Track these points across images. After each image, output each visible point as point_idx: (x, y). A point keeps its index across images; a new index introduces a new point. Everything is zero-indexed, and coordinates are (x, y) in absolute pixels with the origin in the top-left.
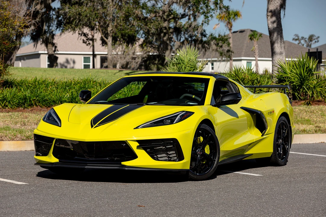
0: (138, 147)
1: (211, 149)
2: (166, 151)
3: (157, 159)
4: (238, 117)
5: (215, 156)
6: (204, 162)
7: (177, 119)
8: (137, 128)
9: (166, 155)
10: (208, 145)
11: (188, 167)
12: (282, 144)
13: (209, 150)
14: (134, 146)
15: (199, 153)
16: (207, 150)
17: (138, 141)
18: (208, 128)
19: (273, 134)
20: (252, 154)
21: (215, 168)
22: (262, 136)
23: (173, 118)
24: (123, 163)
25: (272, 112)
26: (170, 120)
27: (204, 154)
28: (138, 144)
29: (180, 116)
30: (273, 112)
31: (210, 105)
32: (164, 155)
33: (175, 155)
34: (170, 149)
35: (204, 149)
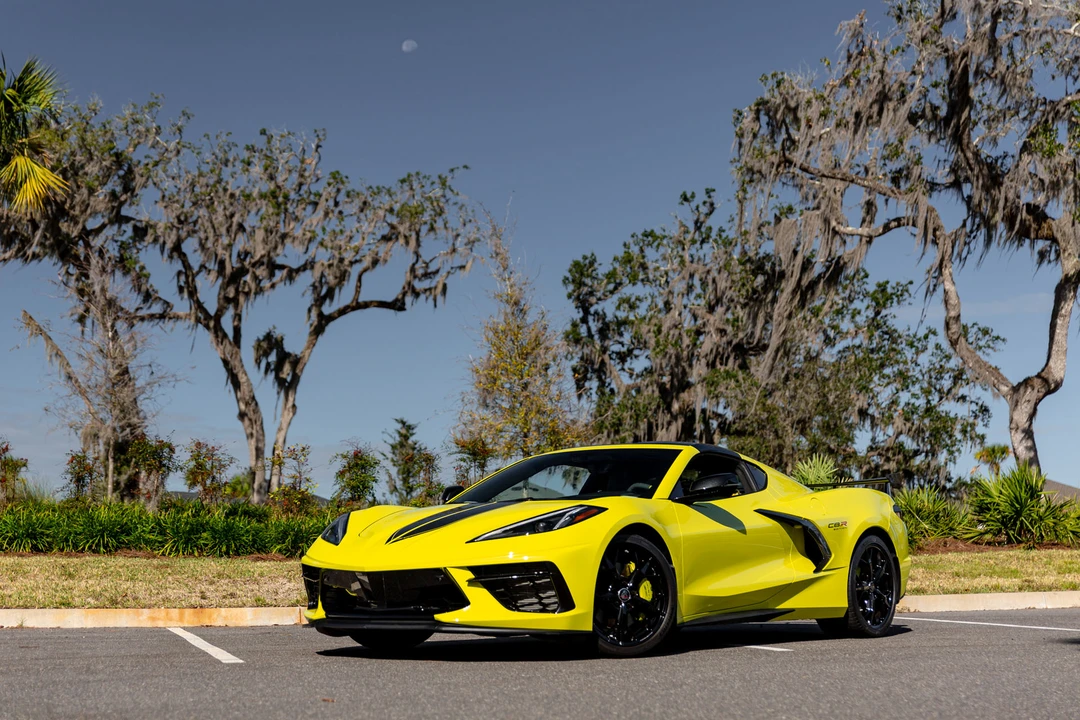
0: (471, 582)
1: (654, 589)
2: (536, 591)
3: (517, 609)
4: (744, 531)
5: (664, 606)
6: (640, 619)
7: (562, 521)
8: (472, 541)
9: (536, 600)
10: (648, 582)
11: (588, 626)
12: (875, 593)
13: (651, 593)
14: (462, 578)
15: (623, 597)
16: (645, 592)
17: (471, 569)
18: (645, 543)
19: (846, 571)
20: (791, 611)
21: (664, 630)
22: (815, 572)
23: (552, 520)
24: (438, 617)
25: (838, 526)
26: (548, 524)
27: (638, 601)
28: (470, 575)
29: (571, 516)
30: (845, 523)
31: (669, 499)
32: (535, 600)
33: (555, 600)
34: (546, 587)
35: (636, 588)
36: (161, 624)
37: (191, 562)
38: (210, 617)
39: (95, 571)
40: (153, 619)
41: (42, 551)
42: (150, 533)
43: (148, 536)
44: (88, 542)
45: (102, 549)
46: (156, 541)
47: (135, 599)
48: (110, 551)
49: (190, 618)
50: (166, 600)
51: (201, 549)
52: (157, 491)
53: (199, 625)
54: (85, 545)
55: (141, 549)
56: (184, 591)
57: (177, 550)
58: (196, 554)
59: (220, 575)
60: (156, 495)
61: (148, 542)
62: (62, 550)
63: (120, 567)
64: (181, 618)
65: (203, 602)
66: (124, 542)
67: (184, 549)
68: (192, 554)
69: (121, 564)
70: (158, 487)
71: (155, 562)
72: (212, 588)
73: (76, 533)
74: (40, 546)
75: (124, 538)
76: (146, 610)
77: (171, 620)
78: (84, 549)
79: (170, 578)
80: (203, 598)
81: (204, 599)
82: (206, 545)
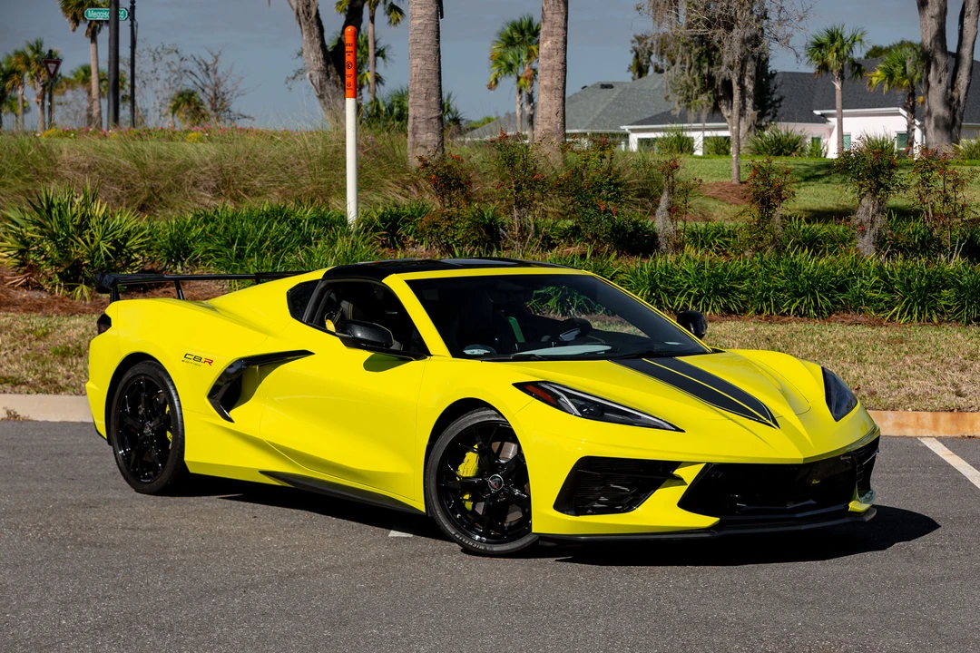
36: (910, 432)
37: (930, 333)
38: (972, 425)
39: (810, 348)
40: (901, 425)
41: (735, 313)
42: (873, 288)
43: (870, 294)
44: (793, 302)
45: (812, 311)
46: (881, 300)
47: (873, 394)
48: (824, 314)
49: (946, 425)
50: (912, 397)
51: (942, 313)
52: (872, 222)
53: (959, 435)
54: (790, 305)
55: (861, 311)
56: (930, 383)
57: (910, 313)
58: (935, 320)
59: (973, 356)
60: (872, 227)
61: (869, 301)
62: (759, 312)
63: (842, 341)
64: (936, 425)
65: (961, 401)
66: (839, 302)
67: (920, 314)
68: (930, 320)
69: (840, 336)
70: (873, 216)
71: (884, 333)
72: (966, 377)
73: (777, 290)
74: (733, 307)
75: (840, 297)
76: (889, 413)
77: (923, 427)
78: (789, 311)
79: (908, 360)
80: (959, 394)
81: (960, 396)
82: (948, 307)
